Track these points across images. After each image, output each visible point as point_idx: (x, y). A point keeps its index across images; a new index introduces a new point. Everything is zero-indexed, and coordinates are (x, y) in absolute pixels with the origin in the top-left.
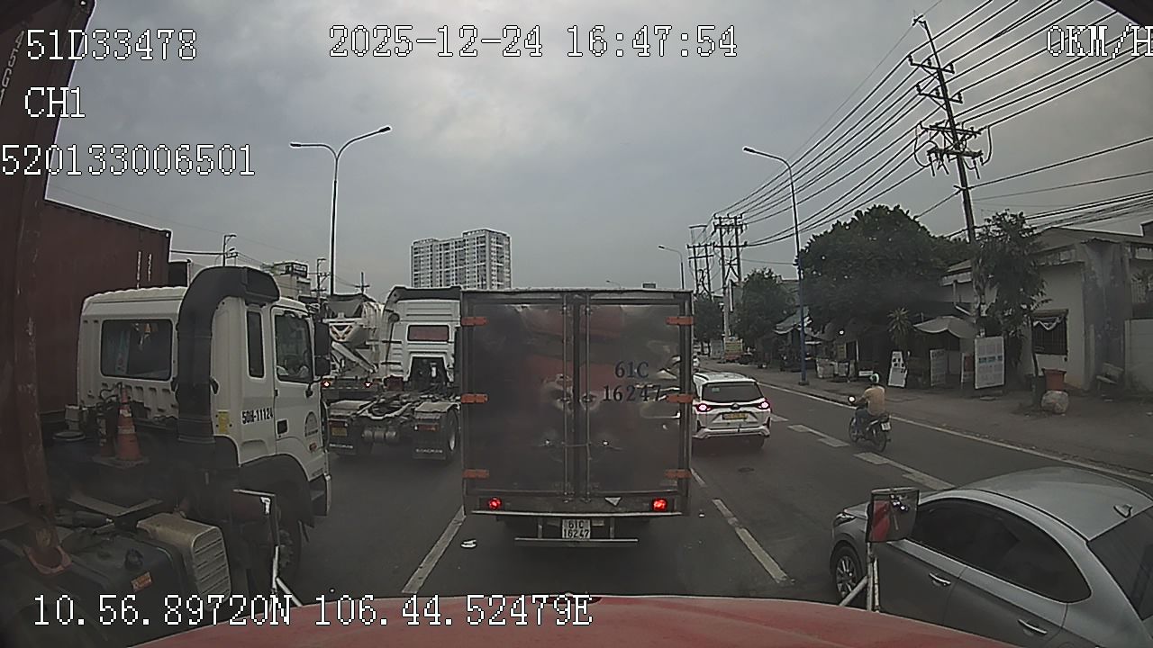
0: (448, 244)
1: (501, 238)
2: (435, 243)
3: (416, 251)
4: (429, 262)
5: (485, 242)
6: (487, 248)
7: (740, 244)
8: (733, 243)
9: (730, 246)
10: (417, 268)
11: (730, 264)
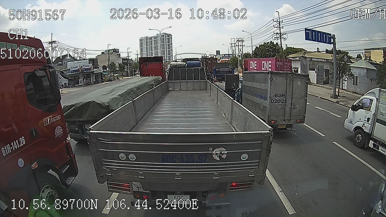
0: (152, 38)
1: (169, 36)
2: (147, 38)
3: (141, 40)
4: (146, 44)
5: (164, 37)
6: (165, 38)
7: (243, 45)
8: (241, 45)
9: (240, 45)
10: (142, 46)
11: (240, 50)
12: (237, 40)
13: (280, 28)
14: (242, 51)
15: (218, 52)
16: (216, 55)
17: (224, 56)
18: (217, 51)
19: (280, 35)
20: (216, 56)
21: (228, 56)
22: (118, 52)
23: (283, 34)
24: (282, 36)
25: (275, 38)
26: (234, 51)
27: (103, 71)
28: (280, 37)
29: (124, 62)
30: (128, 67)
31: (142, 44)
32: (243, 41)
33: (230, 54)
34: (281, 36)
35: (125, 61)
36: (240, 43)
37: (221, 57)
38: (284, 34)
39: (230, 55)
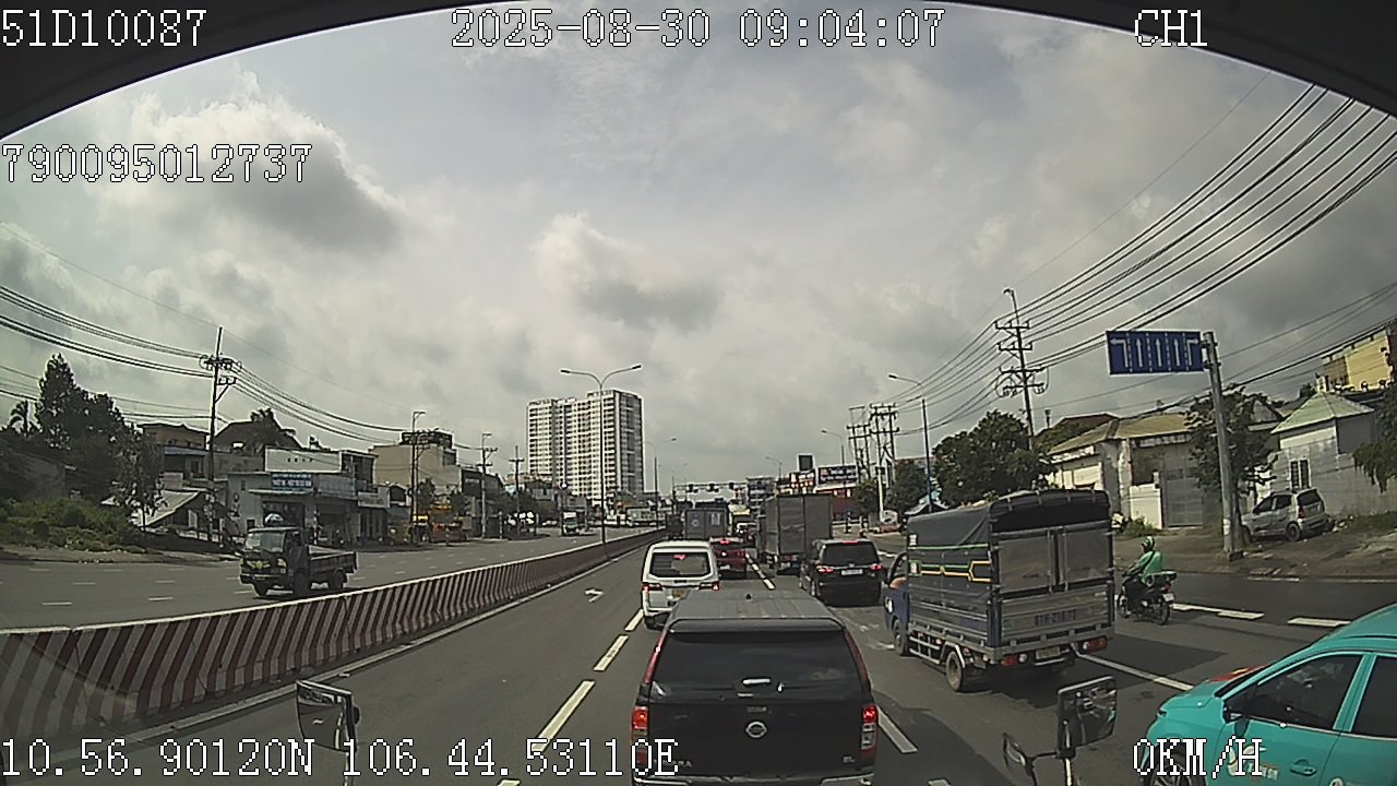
0: (570, 406)
1: (633, 402)
2: (555, 404)
4: (548, 426)
5: (614, 404)
6: (616, 411)
7: (894, 429)
8: (888, 429)
9: (885, 432)
10: (534, 432)
11: (885, 448)
12: (873, 411)
13: (1021, 350)
14: (889, 451)
15: (806, 463)
16: (798, 470)
17: (824, 472)
18: (800, 457)
19: (1020, 374)
20: (797, 475)
21: (841, 472)
22: (450, 447)
23: (1032, 371)
24: (1031, 378)
25: (1007, 387)
26: (864, 453)
27: (391, 505)
28: (1022, 384)
29: (469, 484)
30: (481, 503)
31: (534, 427)
32: (894, 413)
33: (850, 467)
34: (1025, 381)
35: (471, 480)
36: (884, 424)
37: (817, 479)
38: (1037, 371)
39: (848, 471)
